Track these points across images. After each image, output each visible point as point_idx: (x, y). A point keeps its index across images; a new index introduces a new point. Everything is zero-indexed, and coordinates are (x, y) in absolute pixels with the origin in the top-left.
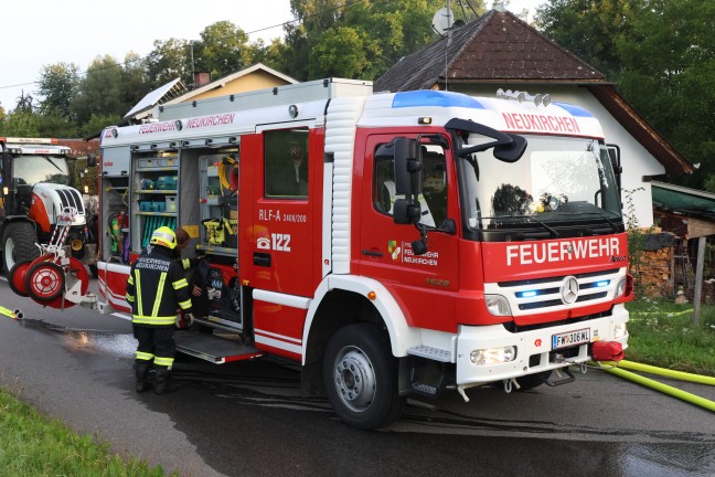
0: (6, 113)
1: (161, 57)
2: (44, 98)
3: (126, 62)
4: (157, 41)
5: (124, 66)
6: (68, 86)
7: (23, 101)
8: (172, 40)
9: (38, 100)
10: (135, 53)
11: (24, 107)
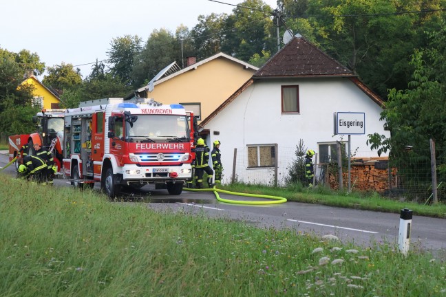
0: (83, 79)
1: (203, 30)
2: (113, 65)
3: (177, 33)
4: (201, 17)
5: (175, 37)
6: (132, 55)
7: (97, 68)
8: (213, 14)
9: (108, 67)
10: (185, 26)
11: (98, 73)
